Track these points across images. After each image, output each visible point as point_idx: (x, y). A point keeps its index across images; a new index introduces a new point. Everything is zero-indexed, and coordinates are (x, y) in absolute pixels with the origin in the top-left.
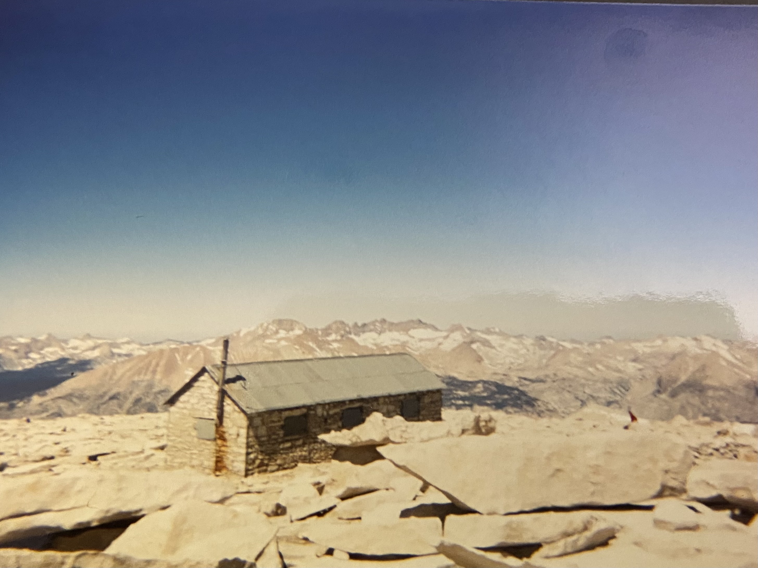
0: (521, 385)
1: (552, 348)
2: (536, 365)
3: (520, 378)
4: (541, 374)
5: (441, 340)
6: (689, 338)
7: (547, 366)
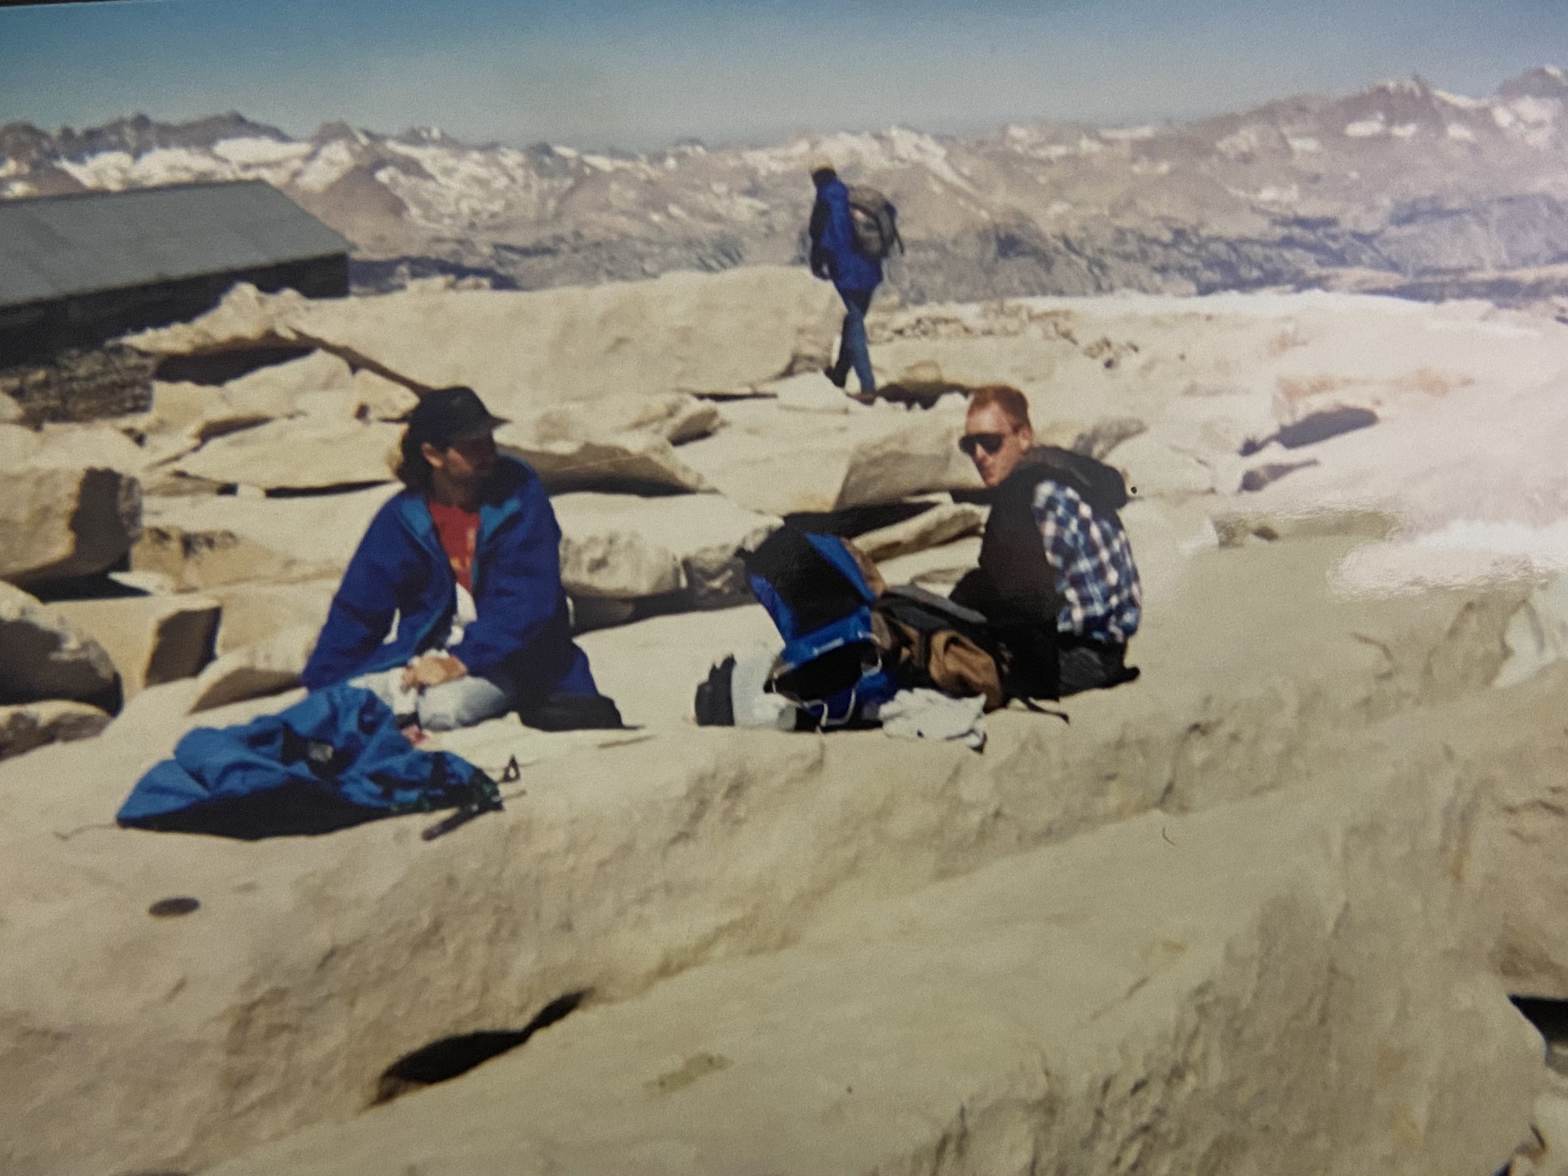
0: (500, 264)
1: (567, 173)
2: (532, 215)
3: (497, 247)
4: (545, 234)
5: (296, 164)
6: (866, 135)
7: (558, 215)
